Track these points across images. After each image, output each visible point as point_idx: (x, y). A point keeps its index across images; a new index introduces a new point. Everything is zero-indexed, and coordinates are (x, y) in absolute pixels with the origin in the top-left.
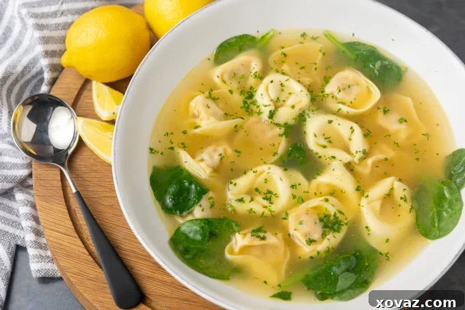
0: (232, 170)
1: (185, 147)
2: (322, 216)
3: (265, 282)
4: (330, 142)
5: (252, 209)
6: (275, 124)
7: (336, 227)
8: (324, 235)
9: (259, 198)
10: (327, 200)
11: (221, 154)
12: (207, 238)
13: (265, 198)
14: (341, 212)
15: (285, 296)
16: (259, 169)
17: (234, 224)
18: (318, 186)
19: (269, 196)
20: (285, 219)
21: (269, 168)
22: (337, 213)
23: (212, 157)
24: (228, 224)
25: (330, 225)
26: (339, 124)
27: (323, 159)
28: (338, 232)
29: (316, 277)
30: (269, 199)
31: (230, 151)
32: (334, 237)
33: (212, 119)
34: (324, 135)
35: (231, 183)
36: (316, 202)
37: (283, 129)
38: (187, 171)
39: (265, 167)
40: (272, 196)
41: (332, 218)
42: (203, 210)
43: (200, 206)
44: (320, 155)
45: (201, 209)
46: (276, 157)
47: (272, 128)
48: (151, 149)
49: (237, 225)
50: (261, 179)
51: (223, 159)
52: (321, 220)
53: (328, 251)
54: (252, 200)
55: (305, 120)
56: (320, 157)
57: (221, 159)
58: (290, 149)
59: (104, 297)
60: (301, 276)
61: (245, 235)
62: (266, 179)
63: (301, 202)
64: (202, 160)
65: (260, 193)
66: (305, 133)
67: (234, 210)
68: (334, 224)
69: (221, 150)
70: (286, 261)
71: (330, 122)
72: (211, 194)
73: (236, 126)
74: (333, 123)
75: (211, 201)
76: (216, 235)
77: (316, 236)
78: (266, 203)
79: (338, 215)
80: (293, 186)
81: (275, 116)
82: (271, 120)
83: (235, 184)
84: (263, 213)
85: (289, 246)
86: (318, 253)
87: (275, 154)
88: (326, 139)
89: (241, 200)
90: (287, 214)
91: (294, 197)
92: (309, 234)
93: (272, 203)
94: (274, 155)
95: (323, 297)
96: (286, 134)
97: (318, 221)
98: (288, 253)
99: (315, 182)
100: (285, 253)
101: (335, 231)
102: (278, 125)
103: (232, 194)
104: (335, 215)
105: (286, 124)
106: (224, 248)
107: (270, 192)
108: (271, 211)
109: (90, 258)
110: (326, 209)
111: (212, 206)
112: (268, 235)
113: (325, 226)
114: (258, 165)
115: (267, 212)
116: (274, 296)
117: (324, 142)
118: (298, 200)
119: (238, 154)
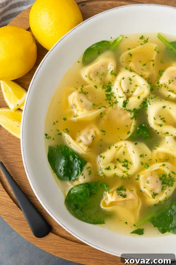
0: (101, 146)
1: (68, 131)
2: (161, 176)
3: (126, 223)
4: (164, 121)
5: (115, 174)
6: (127, 110)
7: (170, 183)
8: (163, 189)
9: (120, 165)
10: (164, 165)
11: (93, 136)
12: (89, 196)
13: (124, 166)
14: (173, 173)
15: (139, 232)
16: (119, 144)
17: (105, 186)
18: (158, 154)
19: (126, 163)
20: (137, 179)
21: (126, 144)
22: (171, 173)
23: (87, 139)
24: (101, 185)
25: (166, 182)
26: (170, 108)
27: (160, 134)
28: (172, 186)
29: (158, 218)
30: (126, 166)
31: (98, 132)
32: (169, 190)
33: (85, 111)
34: (160, 116)
35: (101, 157)
36: (156, 166)
37: (133, 114)
38: (72, 149)
39: (123, 143)
40: (128, 163)
41: (168, 176)
42: (84, 178)
43: (82, 175)
44: (158, 131)
45: (83, 177)
46: (129, 135)
47: (125, 113)
48: (46, 135)
49: (107, 186)
50: (120, 151)
51: (95, 139)
52: (161, 179)
53: (166, 200)
54: (115, 167)
55: (147, 106)
56: (158, 133)
57: (93, 139)
58: (138, 128)
59: (26, 230)
60: (149, 217)
61: (112, 193)
62: (124, 152)
63: (147, 167)
64: (81, 141)
65: (120, 162)
66: (147, 115)
67: (104, 176)
68: (169, 181)
69: (92, 133)
70: (139, 208)
71: (164, 107)
72: (88, 165)
73: (101, 113)
74: (166, 108)
75: (89, 170)
76: (94, 194)
77: (158, 191)
78: (124, 169)
79: (172, 174)
80: (141, 156)
81: (127, 105)
82: (124, 108)
83: (104, 157)
84: (123, 175)
85: (141, 198)
86: (160, 202)
87: (129, 132)
88: (161, 119)
89: (108, 169)
90: (138, 176)
91: (142, 164)
92: (154, 190)
93: (128, 169)
94: (128, 134)
95: (163, 231)
96: (135, 117)
97: (158, 180)
98: (141, 203)
99: (155, 152)
100: (139, 203)
101: (169, 186)
102: (129, 111)
103: (102, 165)
104: (169, 175)
105: (134, 109)
106: (100, 203)
107: (126, 161)
108: (128, 175)
109: (15, 205)
110: (163, 171)
111: (90, 173)
112: (127, 192)
113: (163, 183)
114: (117, 141)
115: (125, 175)
116: (133, 232)
117: (160, 122)
118: (145, 165)
119: (104, 133)
